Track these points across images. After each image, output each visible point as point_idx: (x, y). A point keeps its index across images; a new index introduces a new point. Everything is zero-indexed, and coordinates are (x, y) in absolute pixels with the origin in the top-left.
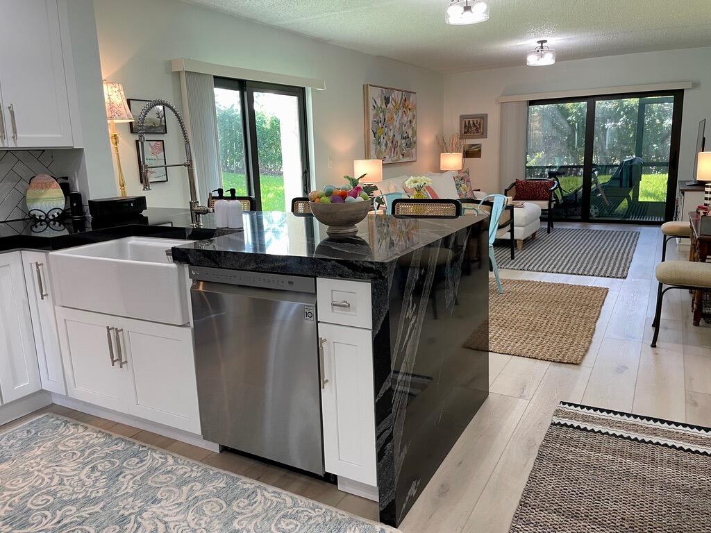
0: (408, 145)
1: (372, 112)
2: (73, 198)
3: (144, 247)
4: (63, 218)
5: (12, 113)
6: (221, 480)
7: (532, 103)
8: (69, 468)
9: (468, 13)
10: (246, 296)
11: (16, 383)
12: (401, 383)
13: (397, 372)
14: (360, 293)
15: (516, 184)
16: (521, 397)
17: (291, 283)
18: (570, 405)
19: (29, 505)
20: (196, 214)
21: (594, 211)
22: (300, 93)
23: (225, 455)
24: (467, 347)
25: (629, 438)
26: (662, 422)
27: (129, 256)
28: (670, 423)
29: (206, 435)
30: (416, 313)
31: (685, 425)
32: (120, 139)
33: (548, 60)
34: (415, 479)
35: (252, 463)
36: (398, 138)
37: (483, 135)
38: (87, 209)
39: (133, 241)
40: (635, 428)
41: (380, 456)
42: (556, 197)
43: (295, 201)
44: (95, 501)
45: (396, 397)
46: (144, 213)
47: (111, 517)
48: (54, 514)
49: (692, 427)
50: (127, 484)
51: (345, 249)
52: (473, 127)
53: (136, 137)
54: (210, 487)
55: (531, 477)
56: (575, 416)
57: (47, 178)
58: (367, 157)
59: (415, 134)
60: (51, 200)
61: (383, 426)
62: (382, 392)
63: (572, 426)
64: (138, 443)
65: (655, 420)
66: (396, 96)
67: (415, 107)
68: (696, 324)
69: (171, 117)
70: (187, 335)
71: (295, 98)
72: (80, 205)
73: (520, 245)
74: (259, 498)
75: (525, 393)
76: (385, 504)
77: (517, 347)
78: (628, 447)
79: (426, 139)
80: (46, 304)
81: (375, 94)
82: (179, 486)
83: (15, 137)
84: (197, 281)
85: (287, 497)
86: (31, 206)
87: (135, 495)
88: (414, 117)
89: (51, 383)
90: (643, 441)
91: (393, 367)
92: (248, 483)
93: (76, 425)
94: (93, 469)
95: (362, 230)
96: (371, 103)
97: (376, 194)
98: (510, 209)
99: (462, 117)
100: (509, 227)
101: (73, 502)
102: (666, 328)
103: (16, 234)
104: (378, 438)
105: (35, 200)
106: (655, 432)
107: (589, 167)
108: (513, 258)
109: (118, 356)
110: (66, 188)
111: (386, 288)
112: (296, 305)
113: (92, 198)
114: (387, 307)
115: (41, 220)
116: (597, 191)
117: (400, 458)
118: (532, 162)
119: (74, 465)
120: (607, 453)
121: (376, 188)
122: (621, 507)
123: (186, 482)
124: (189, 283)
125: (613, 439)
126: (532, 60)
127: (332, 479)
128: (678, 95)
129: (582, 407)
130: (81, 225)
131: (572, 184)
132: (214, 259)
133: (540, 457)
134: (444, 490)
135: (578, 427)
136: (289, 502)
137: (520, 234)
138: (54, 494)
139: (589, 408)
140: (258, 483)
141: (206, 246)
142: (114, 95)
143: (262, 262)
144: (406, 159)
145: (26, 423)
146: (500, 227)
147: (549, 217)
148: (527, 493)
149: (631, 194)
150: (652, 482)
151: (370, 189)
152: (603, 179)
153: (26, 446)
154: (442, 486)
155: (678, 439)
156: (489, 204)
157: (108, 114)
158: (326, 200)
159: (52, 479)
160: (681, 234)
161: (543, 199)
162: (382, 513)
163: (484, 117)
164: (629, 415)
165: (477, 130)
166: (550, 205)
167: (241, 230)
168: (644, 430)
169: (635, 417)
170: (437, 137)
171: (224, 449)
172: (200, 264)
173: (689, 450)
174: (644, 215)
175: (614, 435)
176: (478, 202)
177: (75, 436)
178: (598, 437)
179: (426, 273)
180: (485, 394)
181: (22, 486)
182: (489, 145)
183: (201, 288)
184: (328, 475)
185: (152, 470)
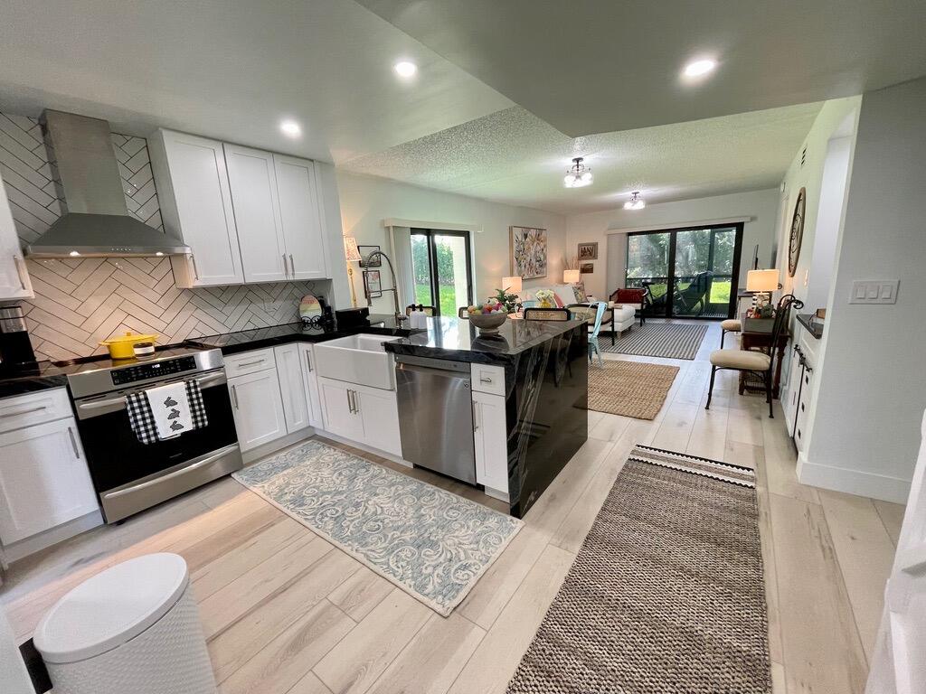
0: (541, 266)
1: (515, 245)
2: (326, 309)
3: (368, 340)
4: (321, 322)
5: (292, 259)
6: (414, 484)
7: (630, 234)
8: (326, 472)
9: (578, 180)
10: (430, 373)
11: (295, 422)
12: (525, 429)
13: (522, 421)
14: (498, 373)
15: (618, 292)
16: (610, 441)
17: (455, 366)
18: (643, 447)
19: (304, 494)
20: (399, 320)
21: (675, 310)
22: (466, 234)
23: (417, 470)
24: (574, 406)
25: (681, 470)
26: (706, 460)
27: (359, 347)
28: (711, 461)
29: (405, 458)
30: (535, 386)
31: (722, 464)
32: (354, 272)
33: (640, 205)
34: (535, 490)
35: (433, 475)
36: (534, 261)
37: (595, 257)
38: (334, 316)
39: (361, 336)
40: (685, 464)
41: (510, 474)
42: (647, 300)
43: (462, 309)
44: (341, 493)
45: (521, 438)
46: (368, 318)
47: (350, 502)
48: (318, 499)
49: (727, 465)
50: (359, 484)
51: (489, 344)
52: (588, 251)
53: (363, 269)
54: (408, 488)
55: (611, 492)
56: (646, 455)
57: (310, 297)
58: (512, 275)
59: (545, 258)
60: (313, 311)
61: (512, 456)
62: (512, 435)
63: (642, 461)
64: (365, 460)
65: (701, 459)
66: (533, 233)
67: (545, 240)
68: (741, 393)
69: (384, 260)
70: (394, 396)
71: (463, 238)
72: (331, 314)
73: (619, 335)
74: (437, 496)
75: (613, 438)
76: (514, 504)
77: (609, 407)
78: (679, 476)
79: (553, 261)
80: (312, 376)
81: (518, 233)
82: (390, 487)
83: (293, 274)
84: (399, 363)
85: (454, 498)
86: (303, 315)
87: (364, 490)
88: (545, 246)
89: (315, 422)
90: (690, 472)
91: (518, 418)
92: (430, 488)
93: (329, 448)
94: (340, 474)
95: (503, 331)
96: (515, 238)
97: (517, 301)
98: (612, 310)
99: (580, 245)
100: (611, 323)
101: (329, 493)
102: (718, 396)
103: (294, 333)
104: (509, 463)
105: (304, 311)
106: (700, 467)
107: (671, 280)
108: (613, 344)
109: (353, 407)
110: (322, 303)
111: (514, 371)
112: (461, 380)
113: (337, 309)
114: (515, 383)
115: (308, 323)
116: (678, 296)
117: (523, 477)
118: (631, 275)
119: (328, 472)
120: (664, 480)
121: (517, 297)
122: (669, 515)
123: (393, 485)
124: (395, 364)
125: (670, 471)
126: (628, 206)
127: (481, 488)
128: (739, 227)
129: (651, 449)
130: (331, 326)
131: (660, 290)
132: (410, 350)
133: (618, 480)
134: (553, 498)
135: (647, 462)
136: (455, 500)
137: (619, 327)
138: (318, 488)
139: (655, 450)
140: (436, 488)
141: (406, 341)
142: (350, 245)
143: (439, 353)
144: (539, 276)
145: (302, 445)
146: (602, 324)
147: (642, 315)
148: (607, 501)
149: (704, 298)
150: (693, 500)
151: (512, 298)
152: (682, 287)
153: (301, 459)
154: (552, 496)
155: (715, 472)
156: (595, 307)
157: (347, 257)
158: (479, 312)
159: (316, 479)
160: (735, 329)
161: (638, 302)
162: (511, 510)
163: (595, 245)
164: (682, 455)
165: (591, 254)
166: (642, 306)
167: (425, 331)
168: (692, 465)
169: (687, 456)
170: (562, 260)
171: (416, 466)
172: (401, 353)
173: (723, 480)
174: (713, 313)
175: (671, 468)
176: (587, 306)
177: (328, 454)
178: (660, 469)
179: (542, 360)
180: (585, 438)
181: (300, 482)
182: (599, 264)
183: (401, 368)
184: (478, 485)
185: (373, 477)
